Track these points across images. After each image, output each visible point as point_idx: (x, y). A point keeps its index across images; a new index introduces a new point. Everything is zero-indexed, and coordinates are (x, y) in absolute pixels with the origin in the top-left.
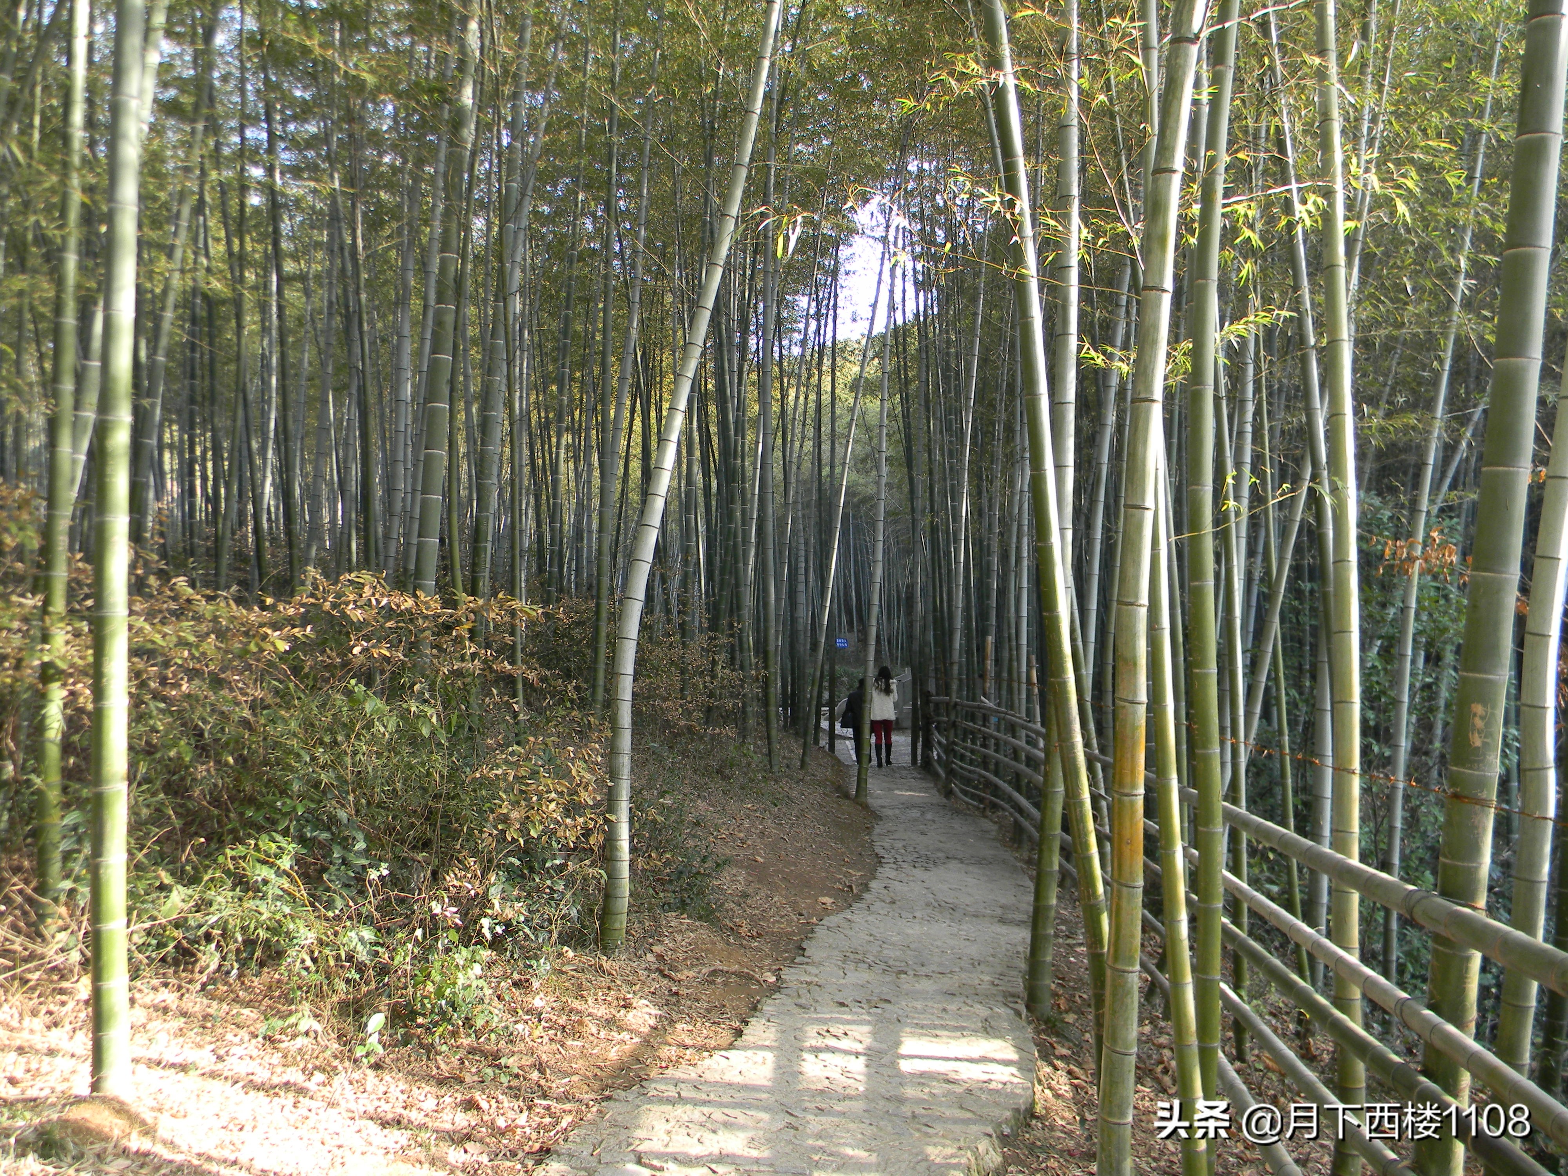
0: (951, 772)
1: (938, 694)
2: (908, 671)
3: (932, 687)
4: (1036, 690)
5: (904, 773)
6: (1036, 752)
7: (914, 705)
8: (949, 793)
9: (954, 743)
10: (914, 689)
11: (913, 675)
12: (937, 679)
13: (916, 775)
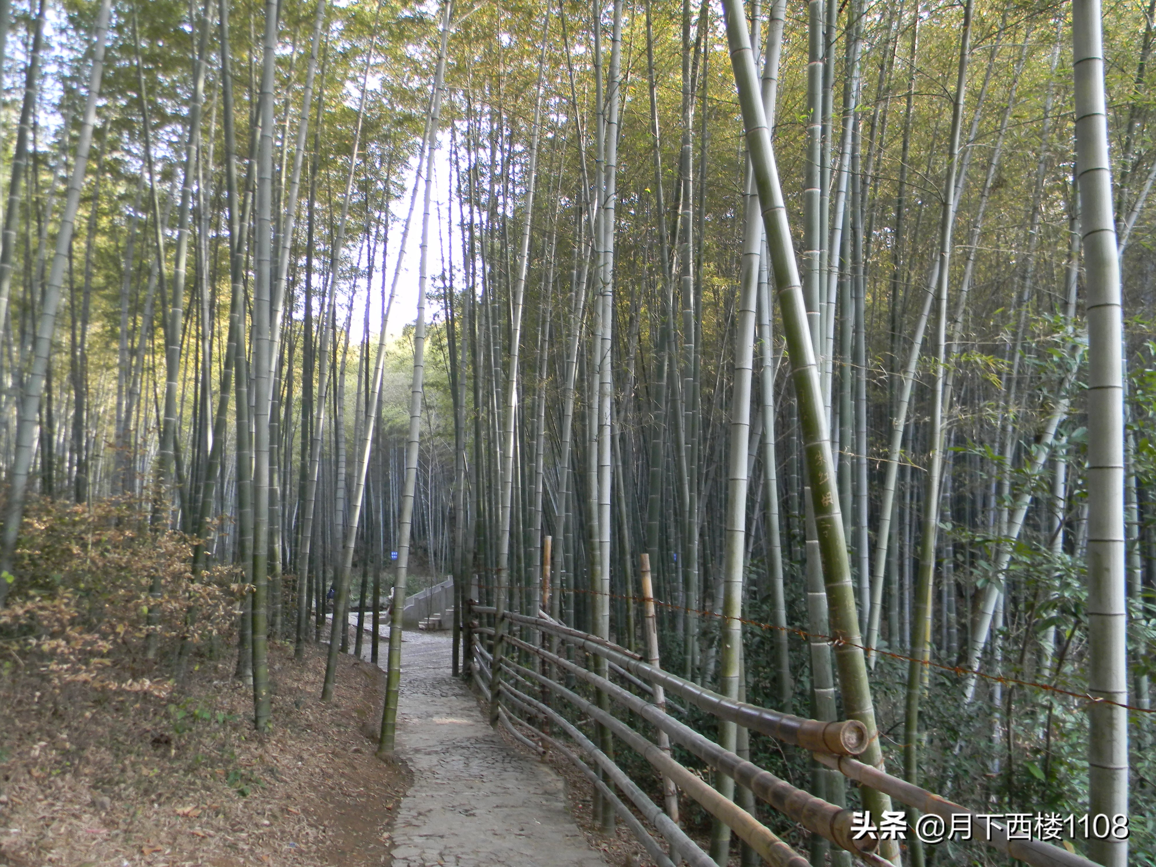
0: (497, 694)
1: (480, 603)
2: (450, 579)
3: (474, 595)
4: (652, 609)
5: (445, 687)
6: (652, 709)
7: (457, 606)
8: (495, 720)
9: (501, 660)
10: (456, 598)
11: (455, 582)
12: (480, 587)
13: (457, 691)
